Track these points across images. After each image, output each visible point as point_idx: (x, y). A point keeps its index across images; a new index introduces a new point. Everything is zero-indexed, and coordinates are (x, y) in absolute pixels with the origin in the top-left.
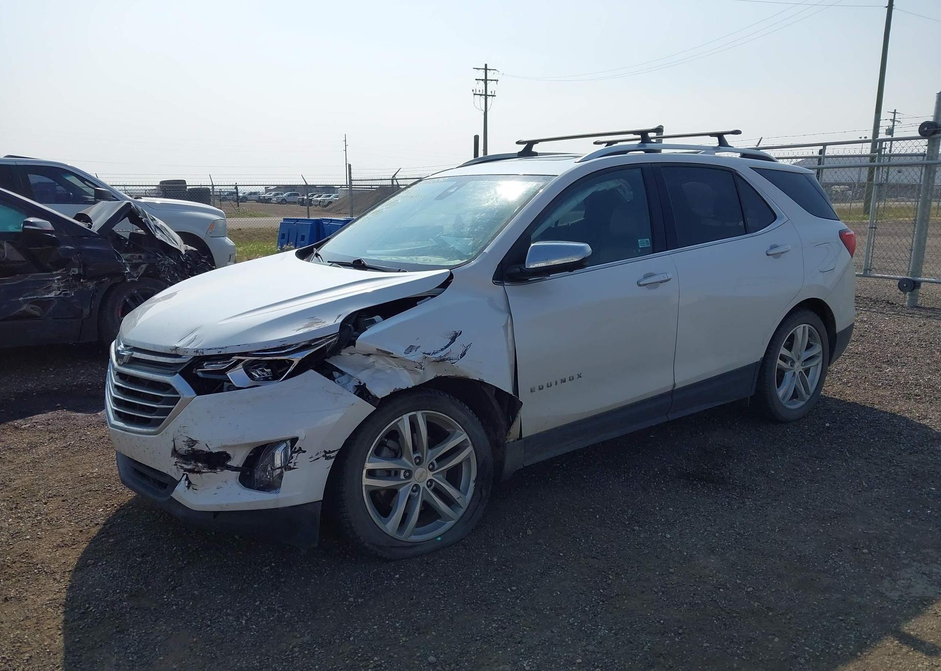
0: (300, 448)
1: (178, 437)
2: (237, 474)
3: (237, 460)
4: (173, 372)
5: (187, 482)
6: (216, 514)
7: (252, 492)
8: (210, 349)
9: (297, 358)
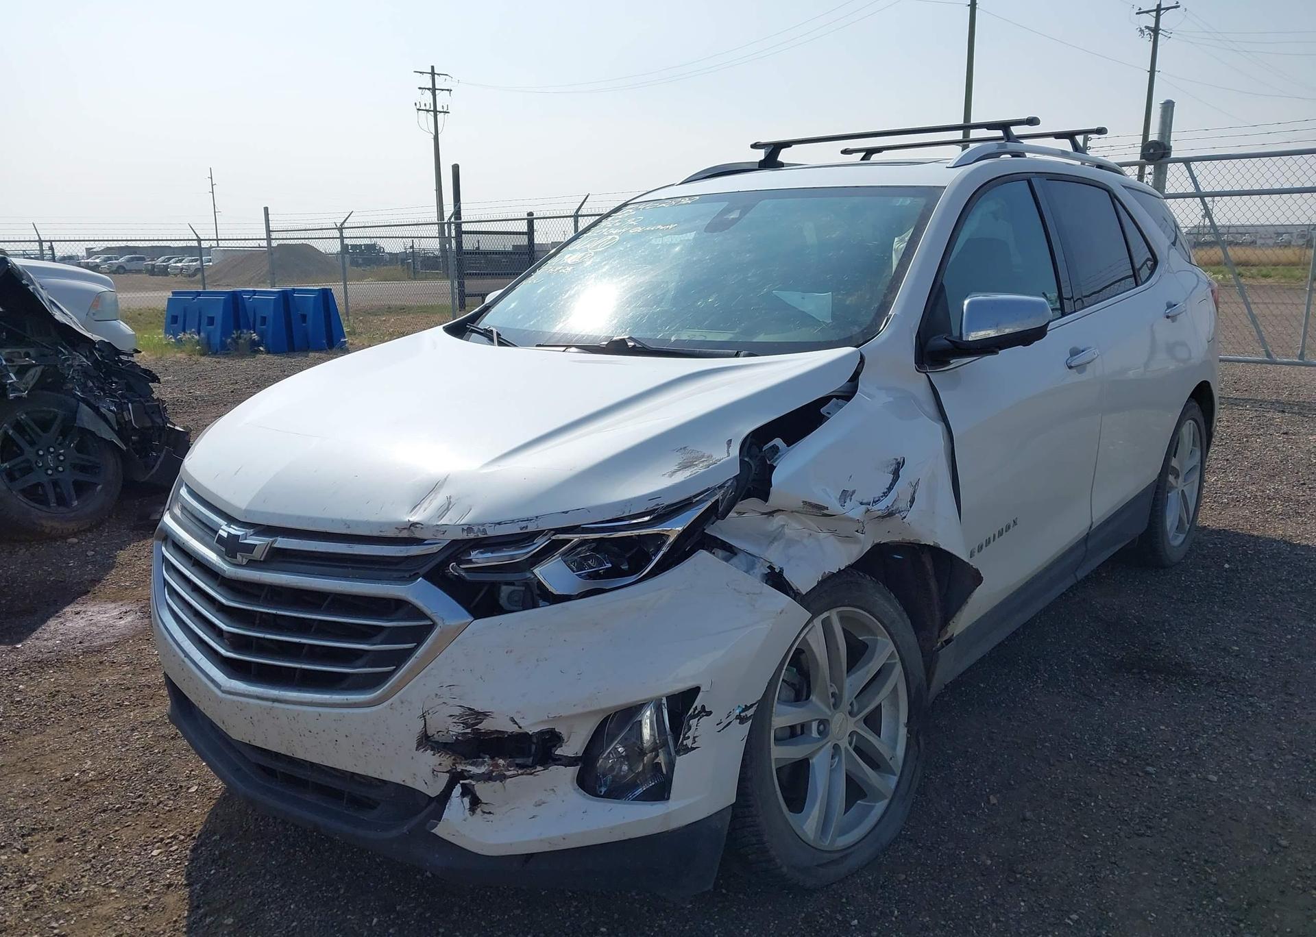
0: (703, 707)
1: (437, 708)
2: (572, 771)
3: (573, 746)
4: (407, 575)
5: (467, 800)
6: (529, 857)
7: (612, 805)
8: (499, 524)
9: (674, 528)
